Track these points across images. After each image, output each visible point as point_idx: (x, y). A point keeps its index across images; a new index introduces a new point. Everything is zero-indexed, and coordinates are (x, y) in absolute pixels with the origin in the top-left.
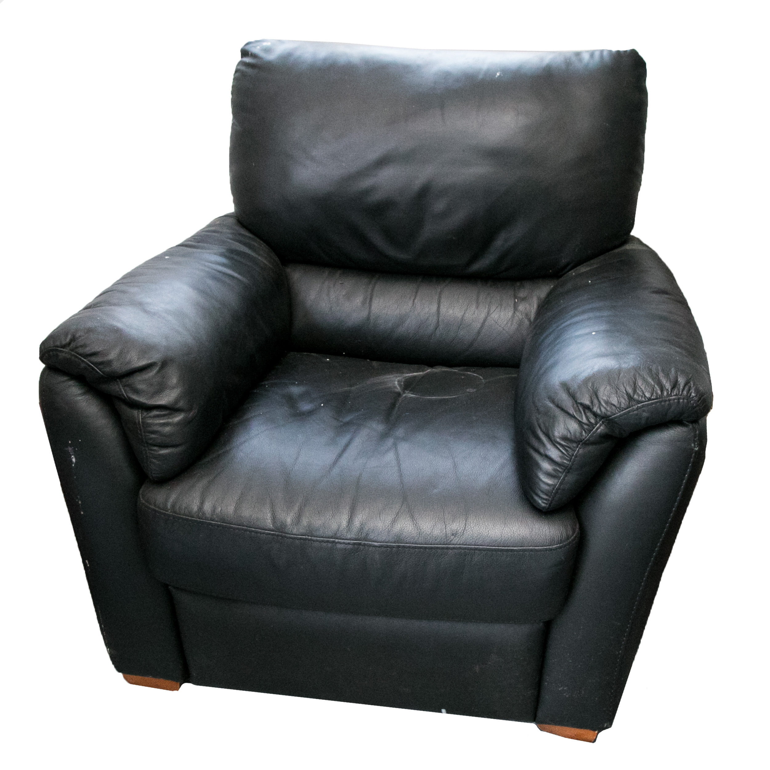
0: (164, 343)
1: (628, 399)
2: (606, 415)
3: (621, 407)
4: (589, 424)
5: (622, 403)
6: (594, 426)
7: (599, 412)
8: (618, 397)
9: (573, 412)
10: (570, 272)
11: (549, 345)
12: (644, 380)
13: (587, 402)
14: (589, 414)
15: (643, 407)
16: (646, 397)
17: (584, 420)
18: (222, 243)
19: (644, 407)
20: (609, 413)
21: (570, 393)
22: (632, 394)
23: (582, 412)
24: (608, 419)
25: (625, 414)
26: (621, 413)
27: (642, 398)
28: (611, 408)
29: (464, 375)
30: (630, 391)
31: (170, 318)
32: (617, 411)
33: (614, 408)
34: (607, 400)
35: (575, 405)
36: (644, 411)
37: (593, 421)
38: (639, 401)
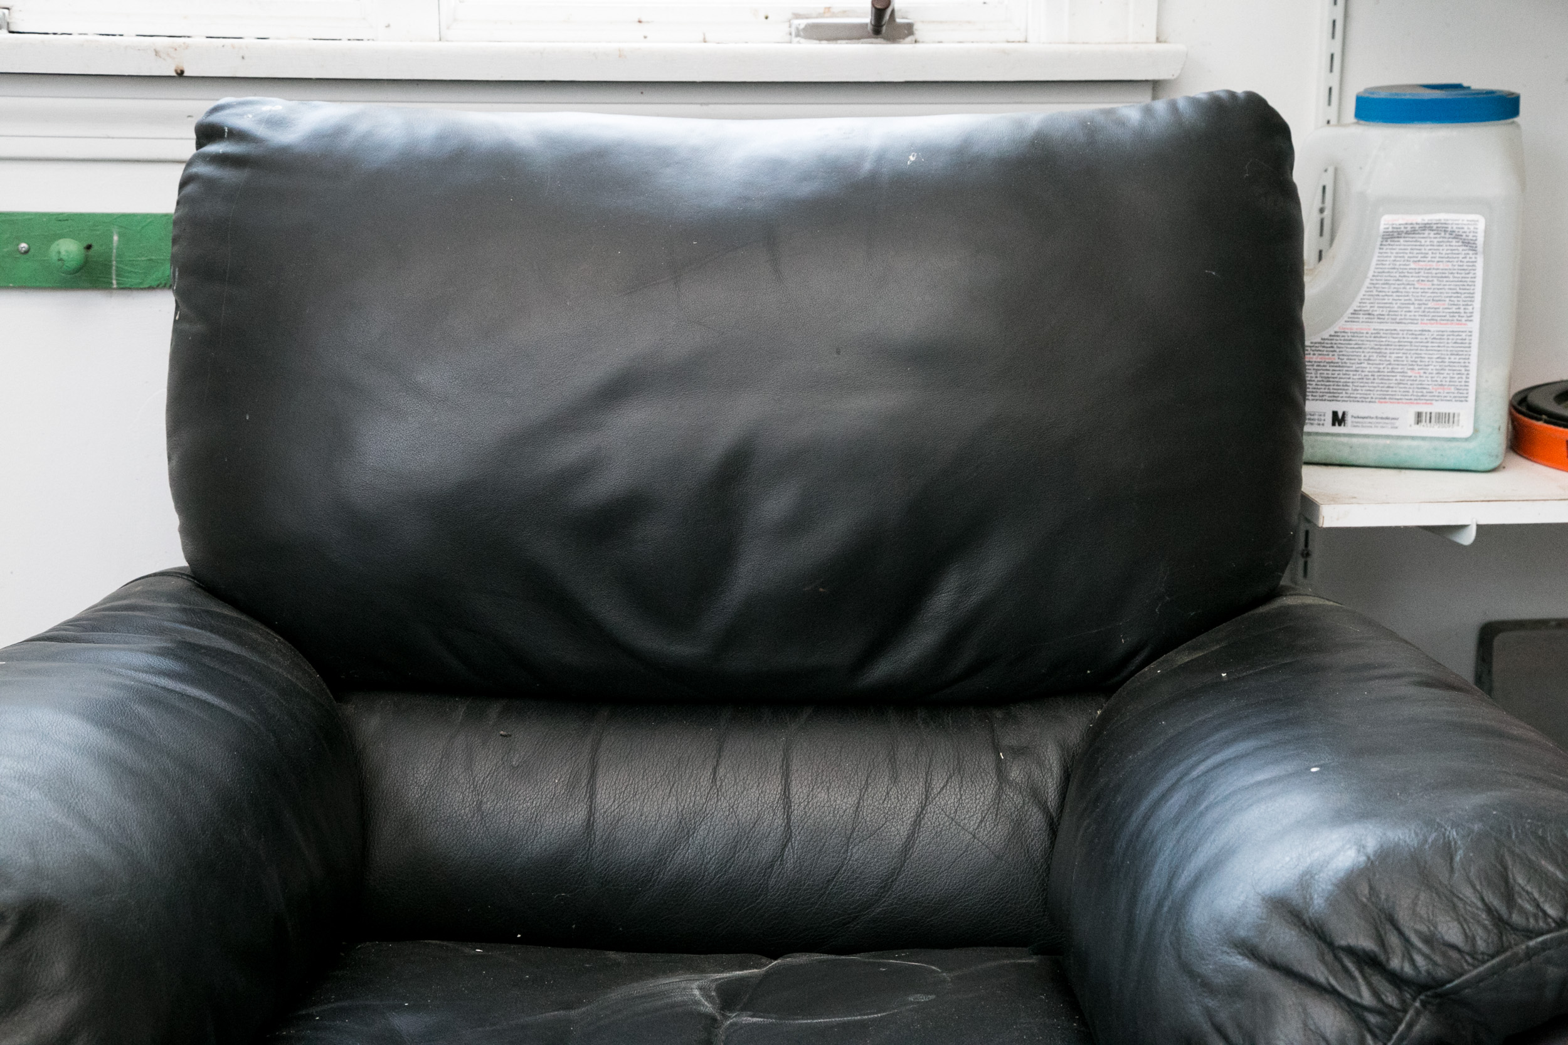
0: (25, 859)
1: (1496, 925)
2: (1434, 978)
3: (1476, 953)
4: (1380, 1006)
5: (1478, 938)
6: (1400, 1014)
7: (1408, 969)
8: (1460, 920)
9: (1327, 979)
10: (1146, 669)
11: (1177, 820)
12: (1533, 870)
13: (1366, 943)
14: (1377, 980)
15: (1544, 950)
16: (1549, 916)
17: (1367, 998)
18: (159, 631)
19: (1549, 949)
20: (1441, 973)
21: (1304, 924)
22: (1503, 910)
23: (1357, 974)
24: (1439, 990)
25: (1493, 971)
26: (1481, 969)
27: (1536, 920)
28: (1444, 955)
29: (884, 965)
30: (1496, 903)
31: (35, 795)
32: (1465, 965)
33: (1454, 955)
34: (1430, 931)
35: (1329, 957)
36: (1548, 961)
37: (1391, 999)
38: (1531, 932)
